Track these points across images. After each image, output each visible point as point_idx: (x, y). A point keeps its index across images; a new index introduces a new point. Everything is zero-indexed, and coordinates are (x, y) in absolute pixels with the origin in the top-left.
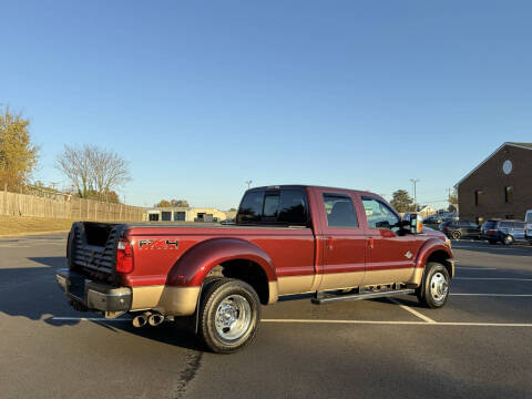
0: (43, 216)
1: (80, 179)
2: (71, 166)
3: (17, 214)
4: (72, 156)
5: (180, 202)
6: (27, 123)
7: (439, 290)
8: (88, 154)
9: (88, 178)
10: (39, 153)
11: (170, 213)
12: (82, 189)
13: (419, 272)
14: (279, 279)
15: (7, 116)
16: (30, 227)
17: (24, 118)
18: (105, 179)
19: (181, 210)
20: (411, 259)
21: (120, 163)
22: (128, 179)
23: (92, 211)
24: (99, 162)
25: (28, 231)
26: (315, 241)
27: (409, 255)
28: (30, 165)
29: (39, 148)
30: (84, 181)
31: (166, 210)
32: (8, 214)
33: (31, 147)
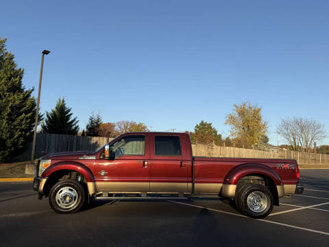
6: (260, 110)
12: (293, 144)
15: (250, 107)
17: (258, 107)
33: (263, 123)
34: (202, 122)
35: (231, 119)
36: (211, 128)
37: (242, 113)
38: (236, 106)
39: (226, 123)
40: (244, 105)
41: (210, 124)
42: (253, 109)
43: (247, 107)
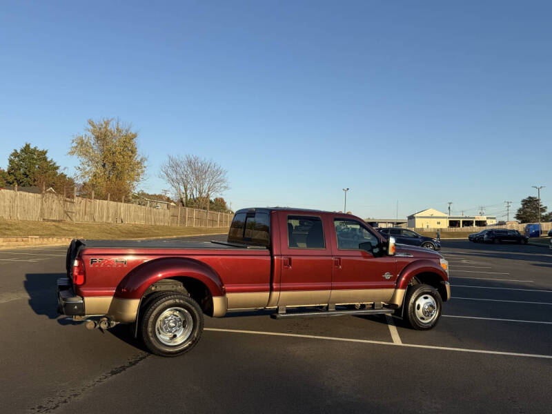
0: (143, 223)
1: (182, 188)
2: (174, 176)
3: (119, 222)
4: (175, 166)
6: (135, 136)
7: (425, 313)
8: (190, 163)
9: (189, 186)
10: (146, 164)
12: (183, 196)
13: (400, 293)
14: (228, 295)
15: (118, 129)
16: (129, 233)
17: (133, 131)
18: (205, 187)
20: (391, 280)
21: (218, 172)
22: (227, 187)
23: (191, 218)
24: (198, 171)
25: (126, 237)
26: (273, 261)
27: (387, 276)
28: (138, 175)
29: (146, 159)
30: (186, 190)
32: (110, 220)
33: (139, 159)
34: (28, 146)
35: (81, 147)
36: (45, 159)
37: (102, 137)
38: (91, 123)
39: (72, 153)
40: (107, 124)
41: (44, 153)
42: (124, 133)
43: (112, 127)
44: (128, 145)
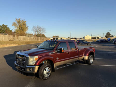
0: (29, 40)
1: (36, 33)
2: (35, 30)
3: (24, 40)
4: (35, 28)
5: (57, 36)
6: (26, 22)
8: (38, 27)
9: (38, 32)
10: (28, 27)
11: (55, 39)
16: (27, 43)
18: (41, 32)
19: (57, 38)
21: (44, 29)
22: (46, 32)
23: (39, 39)
24: (40, 29)
28: (27, 30)
31: (54, 38)
32: (23, 40)
33: (27, 27)
34: (3, 24)
35: (14, 24)
36: (7, 27)
37: (19, 22)
38: (16, 19)
39: (13, 26)
41: (7, 26)
42: (23, 21)
43: (21, 20)
44: (24, 24)
